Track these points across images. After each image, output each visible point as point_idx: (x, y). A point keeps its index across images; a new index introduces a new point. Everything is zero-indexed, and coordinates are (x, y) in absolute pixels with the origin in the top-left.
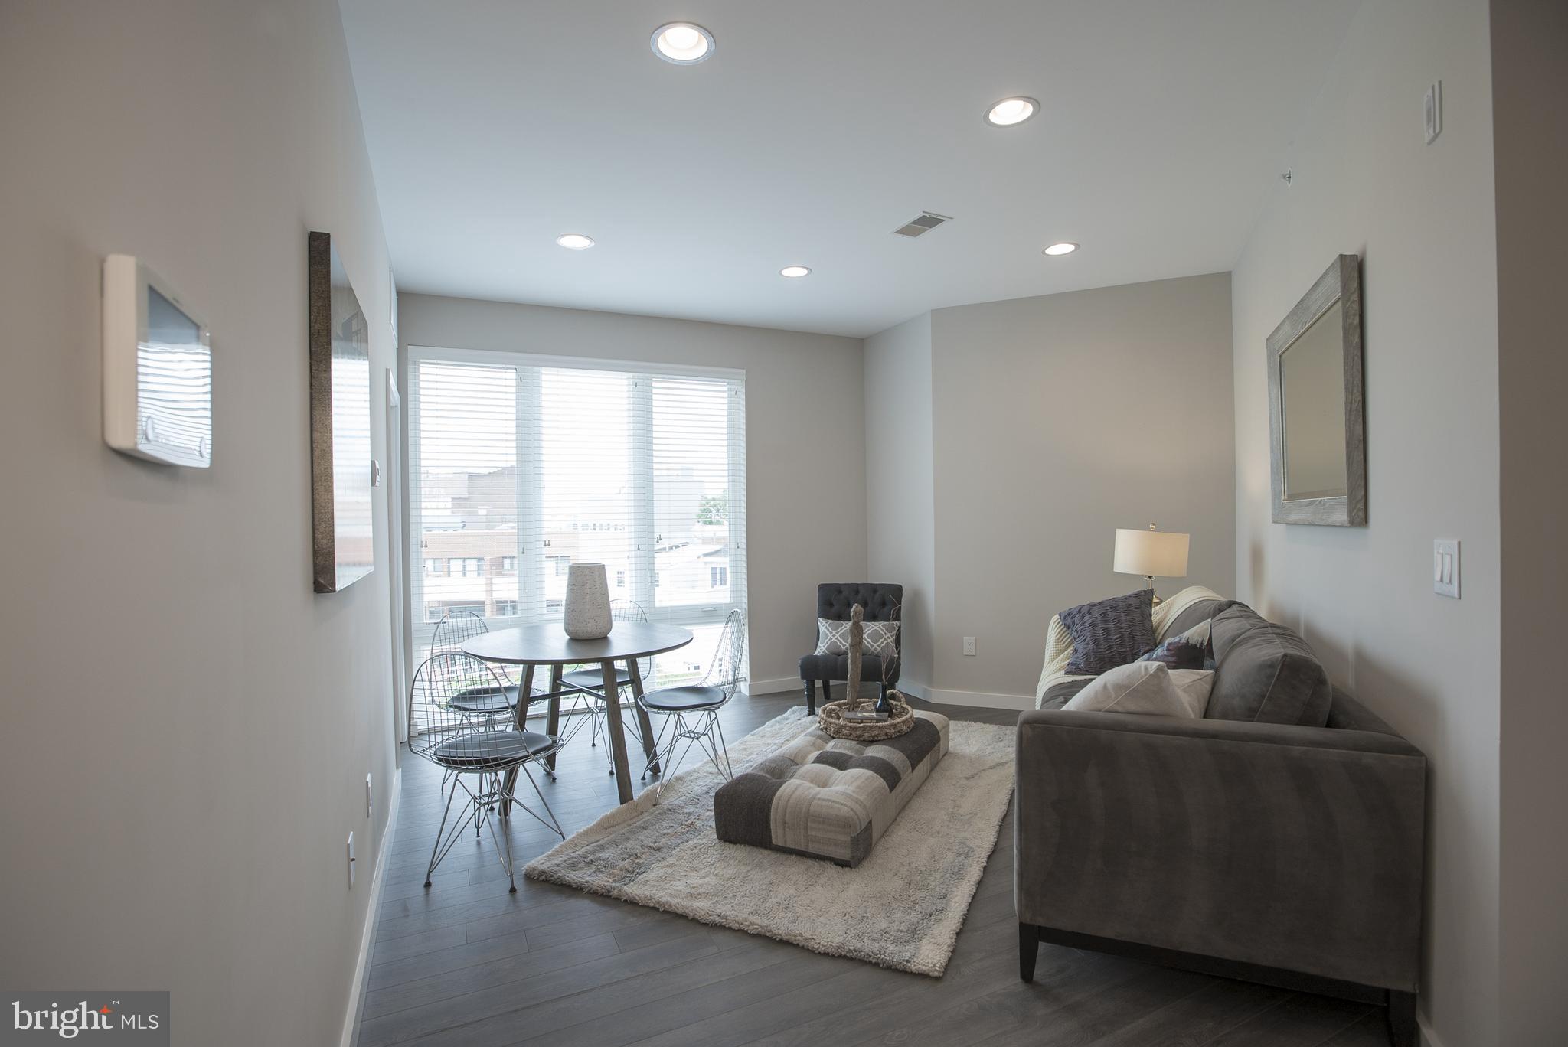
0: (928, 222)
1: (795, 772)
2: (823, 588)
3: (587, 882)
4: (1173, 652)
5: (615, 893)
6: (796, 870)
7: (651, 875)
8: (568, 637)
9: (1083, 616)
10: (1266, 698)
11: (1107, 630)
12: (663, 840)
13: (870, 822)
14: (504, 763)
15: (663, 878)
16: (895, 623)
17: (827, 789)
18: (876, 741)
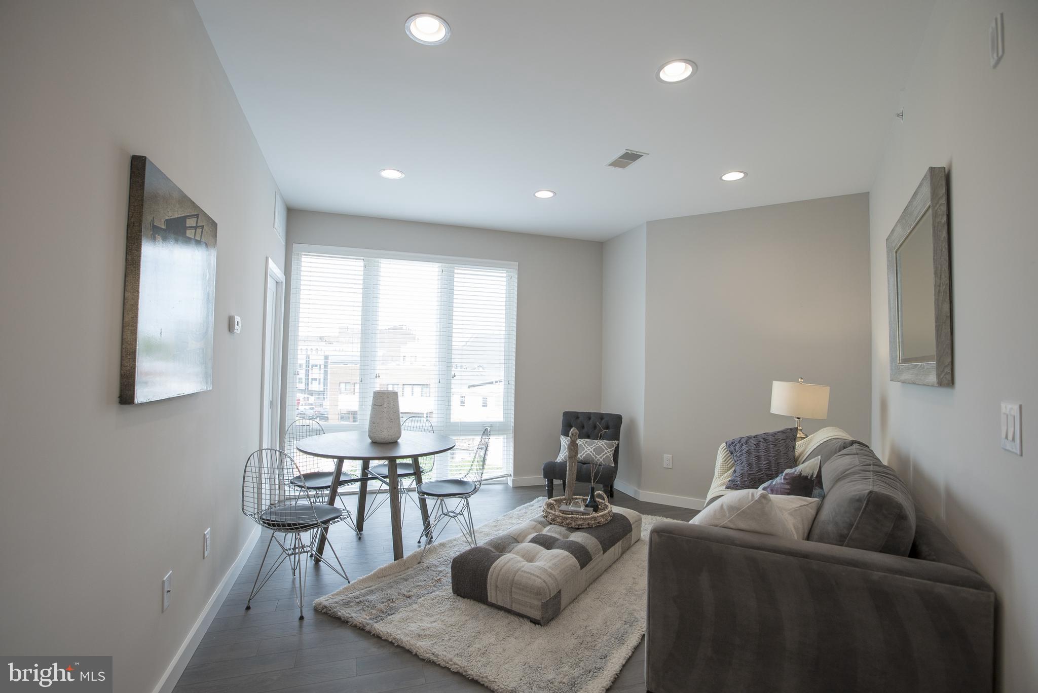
0: (630, 157)
1: (513, 548)
2: (566, 414)
3: (352, 617)
4: (788, 481)
5: (368, 628)
6: (501, 622)
7: (397, 617)
8: (370, 441)
9: (742, 446)
10: (854, 527)
11: (758, 457)
12: (414, 591)
13: (559, 592)
14: (302, 527)
15: (405, 620)
16: (614, 441)
17: (531, 563)
18: (581, 529)
